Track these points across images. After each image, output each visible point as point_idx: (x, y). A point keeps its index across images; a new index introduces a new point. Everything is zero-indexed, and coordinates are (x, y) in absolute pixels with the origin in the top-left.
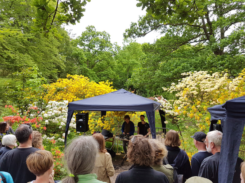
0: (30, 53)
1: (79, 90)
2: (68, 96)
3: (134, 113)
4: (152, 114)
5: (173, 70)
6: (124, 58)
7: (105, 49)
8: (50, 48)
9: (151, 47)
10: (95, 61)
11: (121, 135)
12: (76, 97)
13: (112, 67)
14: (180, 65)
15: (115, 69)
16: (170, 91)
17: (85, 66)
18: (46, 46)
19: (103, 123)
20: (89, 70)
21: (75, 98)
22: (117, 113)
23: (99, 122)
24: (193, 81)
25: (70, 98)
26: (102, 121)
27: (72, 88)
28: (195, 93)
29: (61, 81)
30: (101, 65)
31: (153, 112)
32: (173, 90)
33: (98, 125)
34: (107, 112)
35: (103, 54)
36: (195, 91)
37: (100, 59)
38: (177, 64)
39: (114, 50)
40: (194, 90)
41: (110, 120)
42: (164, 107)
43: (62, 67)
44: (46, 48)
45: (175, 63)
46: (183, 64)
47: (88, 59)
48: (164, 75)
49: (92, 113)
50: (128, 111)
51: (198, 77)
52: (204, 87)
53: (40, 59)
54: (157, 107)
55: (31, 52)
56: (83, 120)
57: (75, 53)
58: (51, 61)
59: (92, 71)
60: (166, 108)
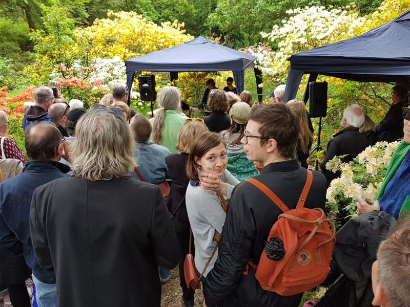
3: (218, 74)
4: (240, 74)
11: (200, 106)
12: (129, 51)
16: (271, 38)
22: (193, 74)
24: (304, 22)
29: (100, 23)
31: (242, 70)
32: (276, 37)
34: (179, 75)
40: (302, 36)
41: (184, 87)
42: (261, 64)
50: (209, 72)
51: (311, 16)
52: (315, 32)
54: (248, 64)
56: (149, 85)
60: (263, 64)
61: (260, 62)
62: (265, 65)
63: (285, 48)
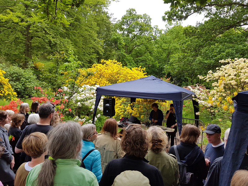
0: (70, 37)
1: (112, 76)
2: (101, 81)
3: (164, 101)
4: (179, 104)
5: (216, 56)
6: (164, 42)
7: (144, 33)
8: (89, 32)
9: (193, 31)
10: (133, 46)
11: (146, 123)
12: (109, 83)
13: (150, 53)
14: (224, 52)
15: (154, 54)
16: (206, 80)
17: (123, 52)
18: (86, 30)
19: (131, 110)
20: (126, 55)
21: (107, 83)
22: (146, 100)
23: (128, 108)
24: (233, 70)
25: (103, 83)
26: (131, 108)
27: (105, 73)
28: (233, 83)
29: (96, 66)
30: (139, 50)
31: (181, 101)
32: (210, 79)
33: (127, 111)
34: (137, 99)
35: (142, 38)
36: (234, 81)
37: (138, 44)
38: (220, 50)
39: (154, 34)
40: (232, 79)
41: (139, 107)
42: (198, 97)
43: (100, 52)
44: (86, 32)
45: (218, 49)
46: (227, 51)
47: (126, 44)
48: (205, 62)
49: (122, 99)
50: (158, 99)
51: (240, 65)
52: (244, 76)
53: (81, 44)
54: (187, 97)
55: (72, 37)
56: (110, 105)
57: (114, 38)
58: (90, 45)
59: (129, 56)
60: (200, 98)
61: (197, 96)
62: (201, 98)
63: (218, 88)
